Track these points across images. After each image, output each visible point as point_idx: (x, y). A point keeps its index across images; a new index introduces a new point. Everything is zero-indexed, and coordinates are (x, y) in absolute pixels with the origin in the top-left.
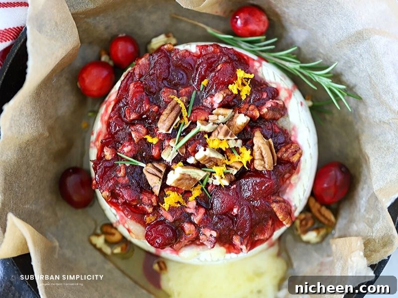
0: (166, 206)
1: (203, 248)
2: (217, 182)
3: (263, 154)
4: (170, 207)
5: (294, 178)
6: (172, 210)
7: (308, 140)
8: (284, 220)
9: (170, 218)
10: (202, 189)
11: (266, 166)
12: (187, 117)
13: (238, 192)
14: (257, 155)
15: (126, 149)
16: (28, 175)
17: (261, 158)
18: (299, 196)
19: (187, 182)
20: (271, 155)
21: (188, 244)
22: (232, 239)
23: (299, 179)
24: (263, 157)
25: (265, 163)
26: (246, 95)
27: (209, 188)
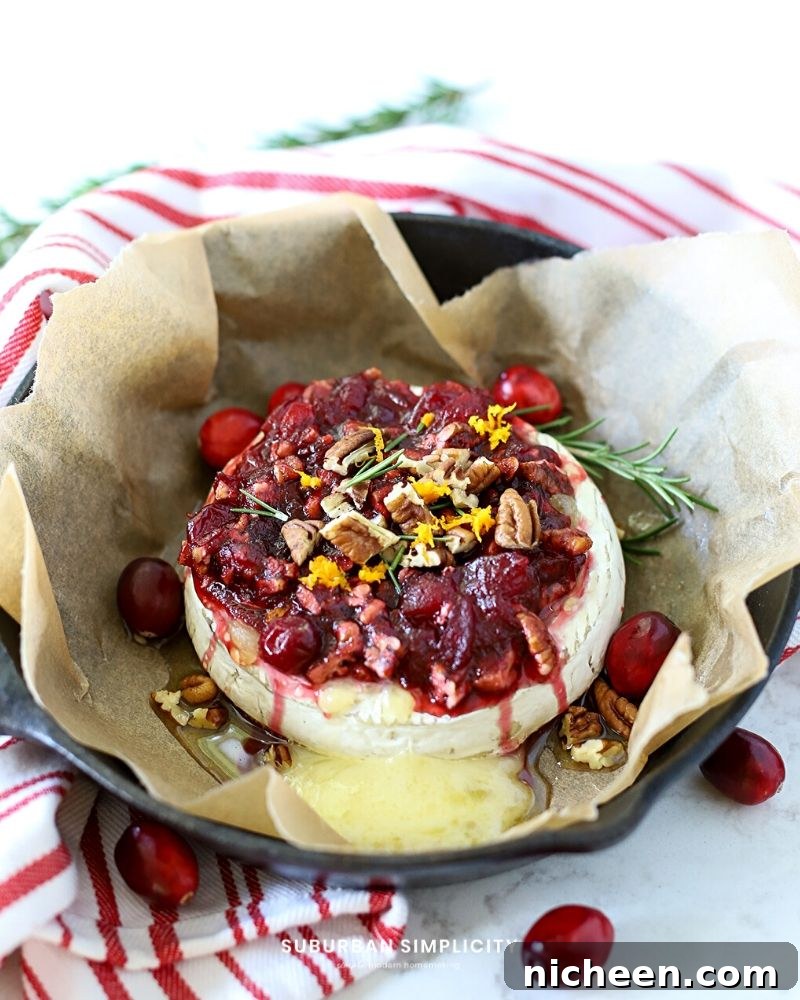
0: (309, 581)
1: (368, 687)
2: (418, 561)
3: (515, 517)
4: (317, 582)
5: (570, 603)
6: (320, 589)
7: (606, 547)
8: (539, 653)
9: (313, 607)
10: (387, 574)
11: (518, 536)
12: (382, 451)
13: (455, 584)
14: (503, 516)
15: (256, 487)
16: (66, 530)
17: (510, 521)
18: (577, 634)
19: (360, 540)
20: (530, 517)
21: (340, 672)
22: (430, 671)
23: (581, 606)
24: (514, 522)
25: (516, 531)
26: (500, 441)
27: (402, 573)
